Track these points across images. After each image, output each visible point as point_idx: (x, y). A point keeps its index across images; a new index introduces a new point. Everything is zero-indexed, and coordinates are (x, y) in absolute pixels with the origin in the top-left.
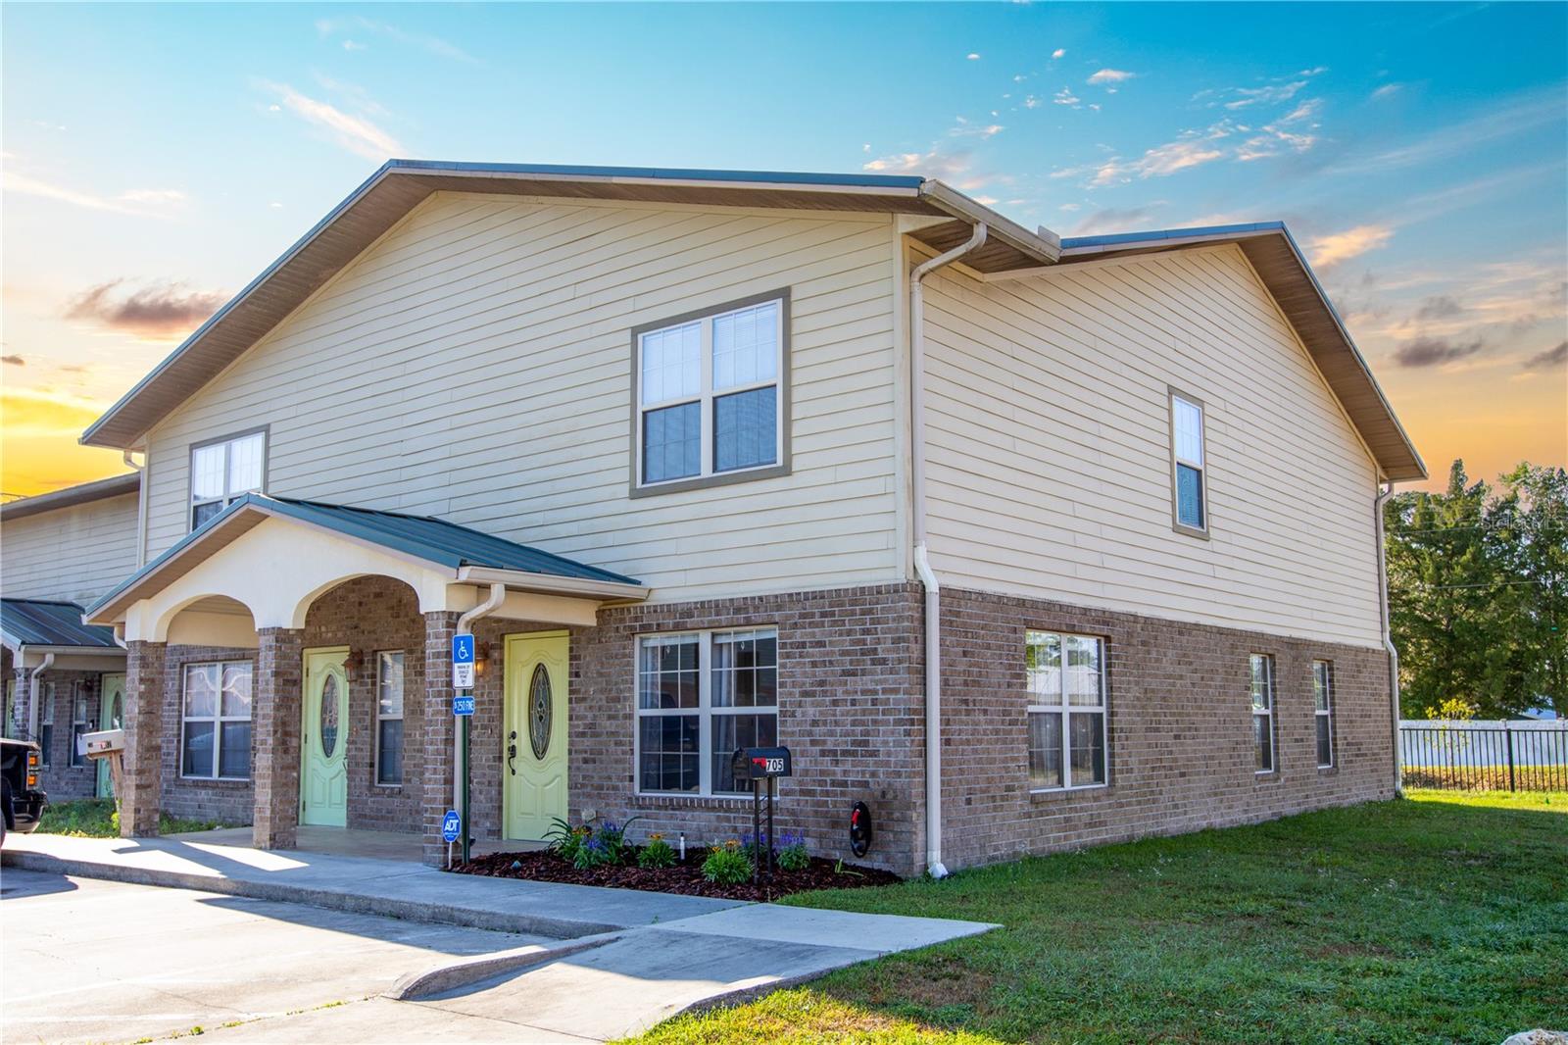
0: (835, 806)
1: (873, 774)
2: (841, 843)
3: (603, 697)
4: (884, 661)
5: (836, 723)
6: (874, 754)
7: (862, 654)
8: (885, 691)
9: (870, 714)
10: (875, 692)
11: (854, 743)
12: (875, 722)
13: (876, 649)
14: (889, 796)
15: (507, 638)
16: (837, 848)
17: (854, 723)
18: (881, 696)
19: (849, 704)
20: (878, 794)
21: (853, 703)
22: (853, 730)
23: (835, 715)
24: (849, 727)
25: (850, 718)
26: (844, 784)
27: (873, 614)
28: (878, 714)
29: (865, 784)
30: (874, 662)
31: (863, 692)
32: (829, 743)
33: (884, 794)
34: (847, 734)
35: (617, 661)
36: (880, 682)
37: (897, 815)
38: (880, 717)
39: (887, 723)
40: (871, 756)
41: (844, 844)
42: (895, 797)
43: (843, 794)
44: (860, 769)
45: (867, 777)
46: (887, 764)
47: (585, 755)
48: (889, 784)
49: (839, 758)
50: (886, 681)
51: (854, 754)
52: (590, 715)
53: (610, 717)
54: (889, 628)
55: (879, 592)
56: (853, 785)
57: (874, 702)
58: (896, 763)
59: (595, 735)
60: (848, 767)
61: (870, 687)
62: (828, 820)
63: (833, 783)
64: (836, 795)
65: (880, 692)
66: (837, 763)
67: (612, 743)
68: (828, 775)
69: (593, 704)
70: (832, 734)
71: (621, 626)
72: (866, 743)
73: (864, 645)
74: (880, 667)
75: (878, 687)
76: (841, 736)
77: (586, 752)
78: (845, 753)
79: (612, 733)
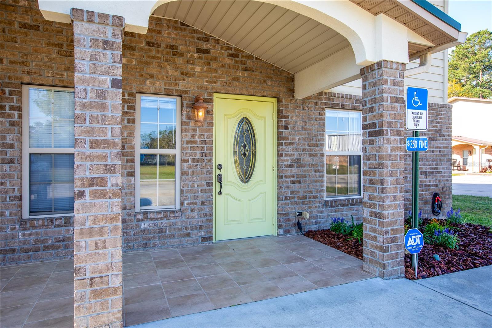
0: (425, 196)
1: (439, 181)
2: (428, 210)
3: (306, 143)
4: (443, 135)
5: (426, 160)
6: (439, 173)
7: (436, 132)
8: (444, 147)
9: (439, 157)
10: (440, 148)
11: (433, 168)
12: (440, 160)
13: (441, 130)
14: (445, 189)
16: (426, 213)
17: (433, 160)
18: (442, 149)
19: (431, 152)
20: (441, 189)
21: (433, 152)
22: (433, 163)
23: (426, 157)
24: (431, 162)
25: (432, 158)
26: (429, 186)
27: (440, 115)
28: (441, 156)
29: (436, 185)
30: (440, 135)
31: (437, 147)
32: (424, 168)
33: (443, 189)
34: (430, 165)
35: (316, 122)
36: (442, 144)
37: (447, 197)
38: (442, 158)
39: (444, 160)
40: (438, 174)
41: (429, 211)
42: (446, 190)
43: (429, 190)
44: (434, 179)
45: (437, 183)
46: (444, 177)
47: (292, 179)
48: (445, 185)
49: (427, 175)
50: (444, 143)
51: (432, 173)
52: (296, 154)
53: (311, 155)
54: (446, 122)
55: (443, 107)
56: (432, 186)
57: (440, 152)
58: (447, 176)
59: (299, 166)
60: (430, 178)
61: (439, 145)
62: (423, 202)
63: (425, 186)
64: (426, 191)
65: (442, 147)
66: (427, 177)
67: (313, 171)
68: (423, 182)
69: (299, 147)
70: (425, 165)
71: (319, 102)
72: (437, 168)
73: (437, 128)
74: (442, 137)
75: (442, 146)
76: (428, 166)
77: (293, 177)
78: (430, 173)
79: (312, 164)
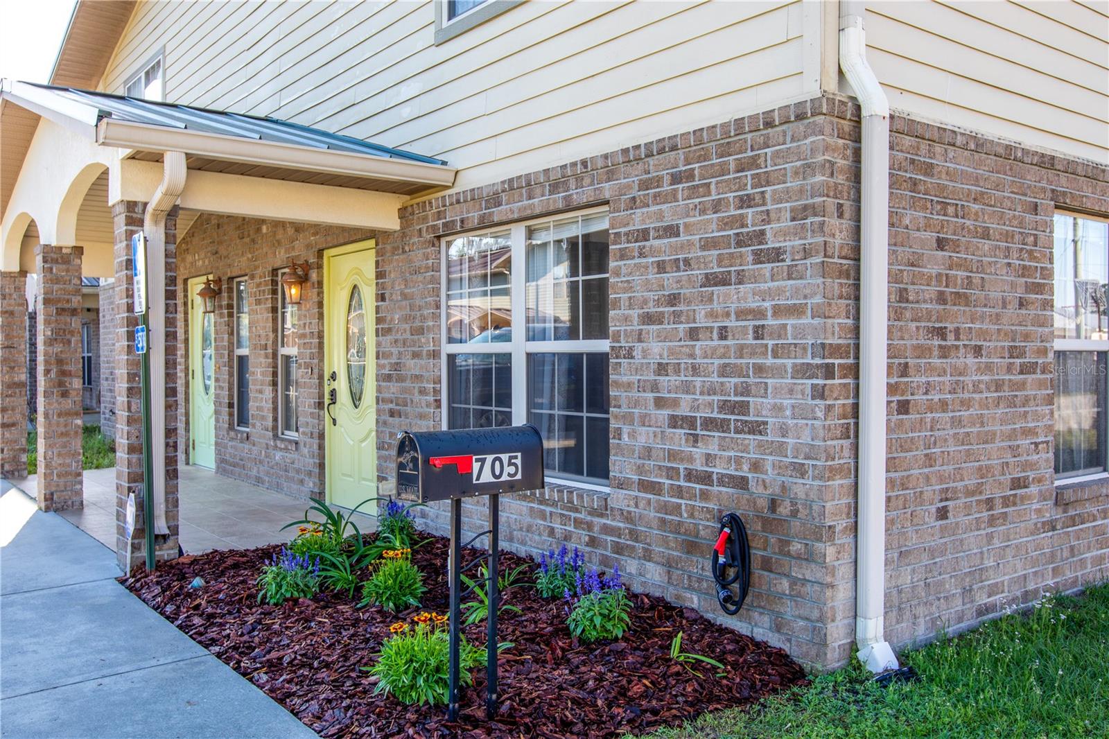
0: (692, 516)
1: (756, 466)
2: (700, 580)
3: (407, 327)
4: (776, 255)
5: (695, 370)
6: (757, 428)
7: (739, 244)
8: (777, 311)
9: (753, 354)
10: (760, 314)
11: (724, 406)
12: (759, 369)
13: (763, 233)
14: (784, 510)
15: (326, 253)
16: (694, 589)
17: (724, 371)
18: (770, 321)
19: (715, 336)
20: (763, 503)
21: (723, 333)
22: (722, 384)
23: (692, 356)
24: (715, 378)
25: (717, 362)
26: (706, 478)
27: (758, 167)
28: (765, 354)
29: (742, 483)
30: (759, 258)
31: (741, 314)
32: (683, 404)
33: (773, 504)
34: (711, 391)
35: (420, 278)
36: (764, 295)
37: (796, 547)
38: (769, 361)
39: (779, 372)
40: (750, 432)
41: (705, 585)
42: (794, 513)
43: (705, 496)
44: (732, 454)
45: (745, 471)
46: (780, 449)
47: (391, 406)
48: (783, 487)
49: (698, 432)
50: (780, 292)
51: (722, 426)
52: (395, 350)
53: (416, 355)
54: (787, 191)
55: (769, 124)
56: (721, 482)
57: (759, 333)
58: (797, 450)
59: (401, 379)
60: (713, 449)
61: (753, 304)
62: (681, 538)
63: (690, 476)
64: (692, 497)
65: (769, 313)
66: (696, 441)
67: (416, 391)
68: (682, 460)
69: (398, 336)
70: (687, 388)
71: (424, 227)
72: (743, 408)
73: (742, 226)
74: (769, 266)
75: (767, 304)
76: (702, 393)
77: (392, 402)
78: (709, 423)
79: (416, 376)
